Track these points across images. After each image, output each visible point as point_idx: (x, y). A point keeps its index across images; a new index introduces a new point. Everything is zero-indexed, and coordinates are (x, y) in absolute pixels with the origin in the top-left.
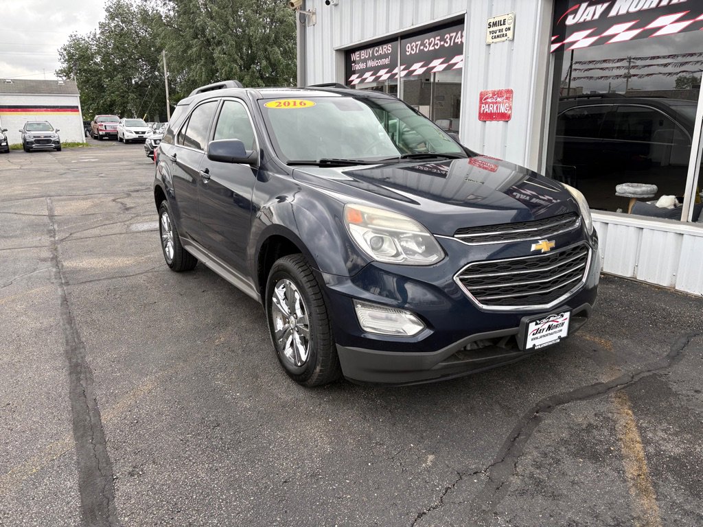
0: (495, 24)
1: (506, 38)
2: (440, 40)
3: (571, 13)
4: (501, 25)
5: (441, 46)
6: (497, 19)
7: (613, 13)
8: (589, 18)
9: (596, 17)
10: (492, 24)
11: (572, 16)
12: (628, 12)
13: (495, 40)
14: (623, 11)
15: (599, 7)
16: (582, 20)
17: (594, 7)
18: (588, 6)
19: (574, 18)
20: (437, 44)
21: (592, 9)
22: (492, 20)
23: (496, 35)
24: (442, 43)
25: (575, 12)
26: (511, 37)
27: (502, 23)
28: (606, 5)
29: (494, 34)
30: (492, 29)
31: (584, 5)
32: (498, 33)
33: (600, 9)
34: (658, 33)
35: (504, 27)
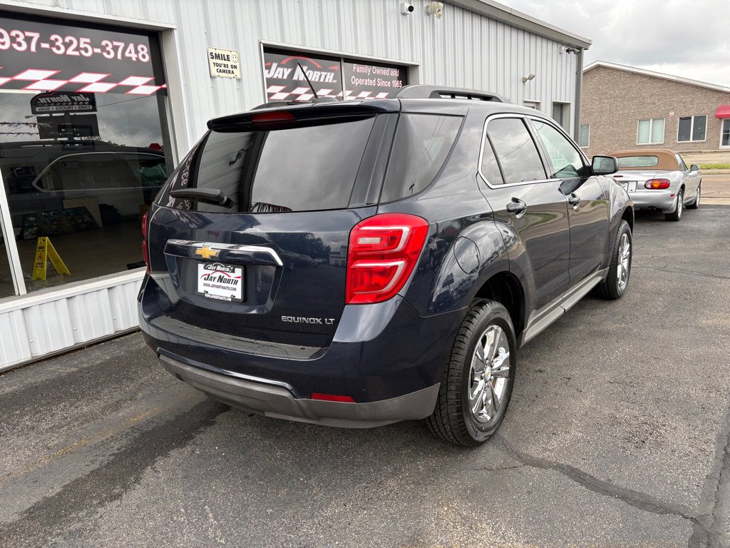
0: (217, 56)
20: (86, 50)
22: (214, 52)
24: (98, 51)
29: (219, 68)
32: (222, 68)
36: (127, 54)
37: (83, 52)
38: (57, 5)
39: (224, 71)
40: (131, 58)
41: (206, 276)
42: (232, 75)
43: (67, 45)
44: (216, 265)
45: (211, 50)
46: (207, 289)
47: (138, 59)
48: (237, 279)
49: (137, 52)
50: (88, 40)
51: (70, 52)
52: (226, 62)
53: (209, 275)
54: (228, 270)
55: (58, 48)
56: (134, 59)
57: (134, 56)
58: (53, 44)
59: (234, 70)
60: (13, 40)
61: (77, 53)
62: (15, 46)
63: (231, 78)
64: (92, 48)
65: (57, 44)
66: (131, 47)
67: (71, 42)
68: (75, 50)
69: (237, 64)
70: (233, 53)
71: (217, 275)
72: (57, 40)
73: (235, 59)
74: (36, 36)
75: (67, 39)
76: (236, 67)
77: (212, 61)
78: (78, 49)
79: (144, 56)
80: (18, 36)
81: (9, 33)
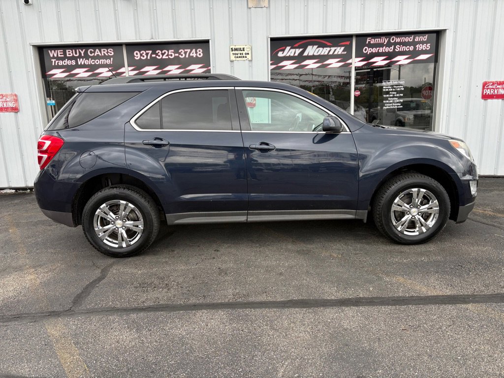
0: (236, 50)
1: (246, 59)
2: (174, 53)
3: (281, 51)
4: (241, 51)
5: (175, 56)
6: (238, 47)
7: (305, 54)
8: (292, 55)
9: (296, 55)
10: (234, 49)
11: (282, 52)
12: (313, 55)
13: (237, 59)
14: (311, 54)
15: (297, 50)
16: (288, 55)
17: (294, 50)
18: (291, 48)
19: (283, 53)
20: (171, 55)
21: (293, 50)
22: (234, 47)
23: (238, 56)
25: (283, 50)
26: (250, 59)
27: (242, 49)
28: (301, 50)
29: (236, 56)
30: (234, 52)
31: (288, 48)
32: (239, 55)
33: (298, 51)
34: (330, 66)
35: (244, 52)
36: (191, 55)
37: (170, 57)
38: (152, 38)
39: (240, 57)
40: (193, 56)
42: (245, 59)
43: (163, 54)
45: (231, 47)
47: (197, 56)
49: (196, 53)
50: (173, 51)
51: (164, 57)
52: (241, 52)
55: (159, 56)
56: (195, 56)
57: (194, 55)
58: (157, 54)
59: (247, 55)
60: (141, 55)
61: (167, 57)
62: (142, 57)
63: (244, 60)
64: (174, 54)
65: (159, 54)
66: (194, 51)
67: (165, 53)
68: (167, 56)
69: (250, 52)
70: (247, 46)
72: (159, 53)
73: (248, 49)
74: (150, 52)
75: (163, 52)
76: (248, 54)
77: (232, 52)
78: (168, 55)
79: (200, 54)
80: (143, 53)
81: (140, 52)
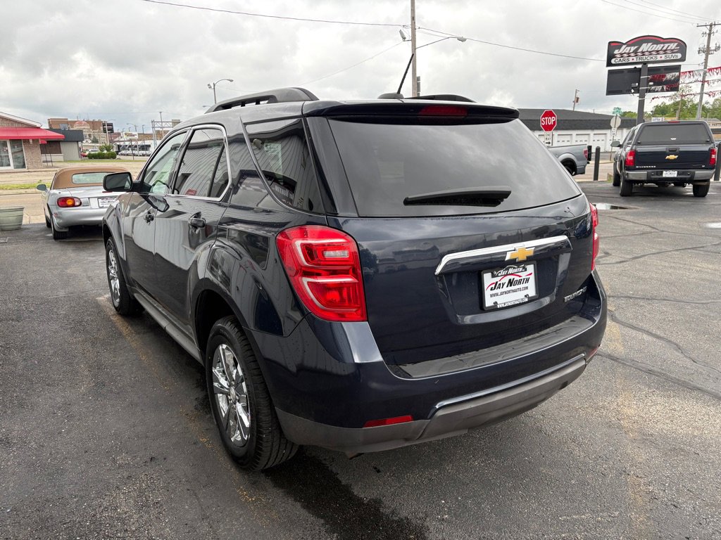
41: (493, 286)
44: (508, 269)
46: (495, 299)
48: (528, 277)
53: (497, 282)
54: (521, 269)
71: (506, 280)
